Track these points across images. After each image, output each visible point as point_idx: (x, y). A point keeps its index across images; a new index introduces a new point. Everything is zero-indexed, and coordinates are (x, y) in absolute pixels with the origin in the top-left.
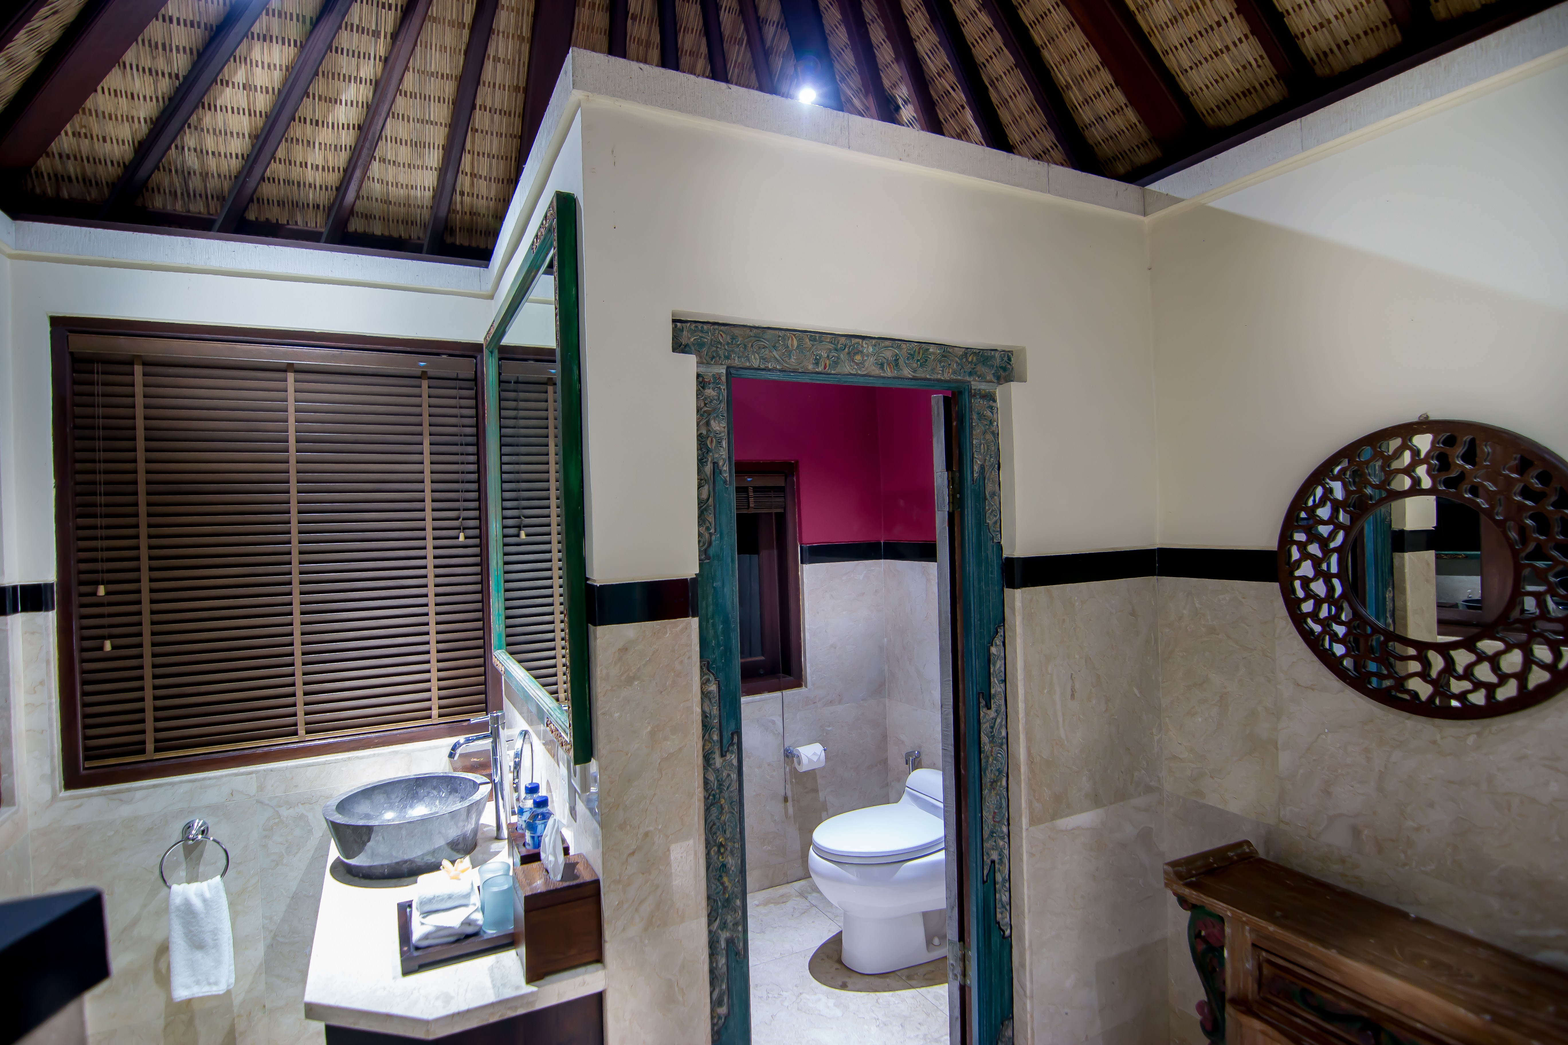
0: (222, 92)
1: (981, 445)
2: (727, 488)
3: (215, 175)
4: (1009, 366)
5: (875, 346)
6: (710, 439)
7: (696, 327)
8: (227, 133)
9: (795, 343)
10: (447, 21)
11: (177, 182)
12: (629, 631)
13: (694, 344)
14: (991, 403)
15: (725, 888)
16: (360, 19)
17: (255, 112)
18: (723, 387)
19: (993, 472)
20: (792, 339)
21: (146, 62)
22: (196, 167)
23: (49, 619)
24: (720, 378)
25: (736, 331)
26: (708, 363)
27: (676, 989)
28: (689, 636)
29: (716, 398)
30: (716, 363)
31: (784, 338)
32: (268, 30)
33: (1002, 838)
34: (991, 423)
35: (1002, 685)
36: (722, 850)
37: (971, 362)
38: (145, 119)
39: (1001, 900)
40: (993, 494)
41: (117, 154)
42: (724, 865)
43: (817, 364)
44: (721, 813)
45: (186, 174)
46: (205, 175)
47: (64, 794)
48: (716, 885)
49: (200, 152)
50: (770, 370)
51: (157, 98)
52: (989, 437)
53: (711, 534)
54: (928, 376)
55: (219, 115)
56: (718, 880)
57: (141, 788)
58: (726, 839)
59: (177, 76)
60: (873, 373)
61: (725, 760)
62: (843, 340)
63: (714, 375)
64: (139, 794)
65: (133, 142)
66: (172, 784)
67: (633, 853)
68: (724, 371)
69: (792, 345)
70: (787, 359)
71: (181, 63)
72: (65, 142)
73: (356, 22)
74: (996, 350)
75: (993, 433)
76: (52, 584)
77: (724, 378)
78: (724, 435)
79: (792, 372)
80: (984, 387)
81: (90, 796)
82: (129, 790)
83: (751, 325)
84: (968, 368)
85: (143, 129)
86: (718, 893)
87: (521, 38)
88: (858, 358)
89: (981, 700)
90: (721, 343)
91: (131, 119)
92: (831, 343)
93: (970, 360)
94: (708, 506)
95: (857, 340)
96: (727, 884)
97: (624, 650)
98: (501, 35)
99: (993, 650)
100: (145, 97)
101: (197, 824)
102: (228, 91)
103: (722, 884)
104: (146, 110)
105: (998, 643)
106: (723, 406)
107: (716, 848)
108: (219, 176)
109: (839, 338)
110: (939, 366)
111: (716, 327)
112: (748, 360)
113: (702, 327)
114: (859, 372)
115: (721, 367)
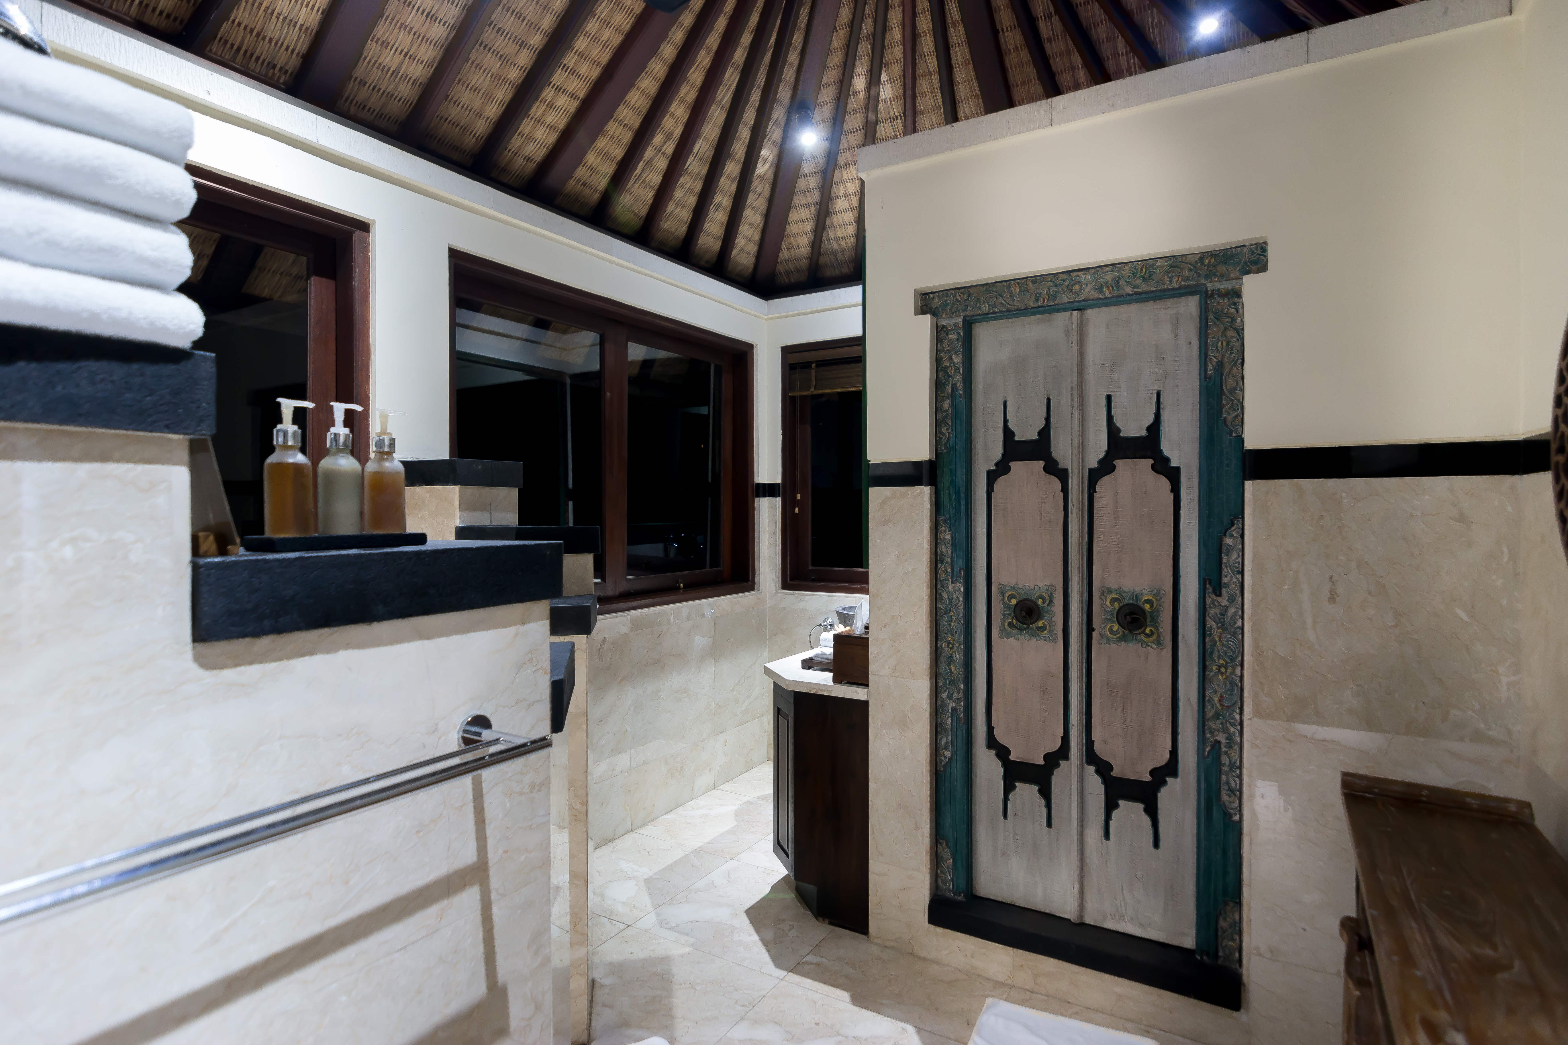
0: (837, 203)
1: (1218, 343)
2: (962, 401)
3: (847, 249)
4: (1263, 258)
5: (1094, 274)
6: (950, 368)
7: (943, 294)
8: (845, 225)
9: (1018, 288)
10: (930, 110)
11: (832, 258)
12: (887, 491)
13: (940, 306)
14: (1236, 300)
15: (951, 672)
16: (886, 133)
17: (853, 208)
18: (961, 332)
19: (1234, 369)
20: (1015, 286)
21: (804, 202)
22: (837, 248)
23: (778, 501)
24: (958, 326)
25: (972, 290)
26: (951, 317)
27: (908, 719)
28: (923, 498)
29: (955, 340)
30: (956, 316)
31: (1009, 287)
32: (847, 160)
33: (1233, 725)
34: (1233, 320)
35: (1239, 577)
36: (950, 646)
37: (1208, 266)
38: (811, 231)
39: (1228, 783)
40: (1233, 390)
41: (805, 252)
42: (951, 657)
43: (1037, 300)
44: (951, 621)
45: (834, 253)
46: (842, 251)
47: (781, 591)
48: (946, 668)
49: (837, 239)
50: (996, 313)
51: (812, 218)
52: (1231, 333)
53: (949, 433)
54: (1153, 289)
55: (839, 216)
56: (948, 666)
57: (808, 595)
58: (954, 640)
59: (817, 203)
60: (1092, 297)
61: (955, 587)
62: (1063, 276)
63: (954, 324)
64: (807, 597)
65: (809, 244)
66: (819, 595)
67: (885, 626)
68: (962, 320)
69: (1015, 291)
70: (1011, 302)
71: (816, 196)
72: (784, 254)
73: (884, 135)
74: (1244, 246)
75: (1236, 330)
76: (779, 484)
77: (961, 325)
78: (960, 365)
79: (1014, 311)
80: (1224, 285)
81: (790, 594)
82: (803, 594)
83: (982, 283)
84: (1204, 271)
85: (811, 236)
86: (947, 674)
87: (976, 96)
88: (1076, 288)
89: (1208, 586)
90: (960, 301)
91: (805, 233)
92: (1052, 281)
93: (1207, 262)
94: (948, 414)
95: (1076, 273)
96: (953, 670)
97: (884, 502)
98: (964, 101)
99: (1228, 541)
100: (807, 220)
101: (830, 620)
102: (839, 201)
103: (950, 669)
104: (809, 226)
105: (1235, 534)
106: (960, 344)
107: (946, 644)
108: (848, 249)
109: (1059, 275)
110: (1166, 277)
111: (957, 291)
112: (980, 308)
113: (947, 293)
114: (1077, 299)
115: (959, 318)
